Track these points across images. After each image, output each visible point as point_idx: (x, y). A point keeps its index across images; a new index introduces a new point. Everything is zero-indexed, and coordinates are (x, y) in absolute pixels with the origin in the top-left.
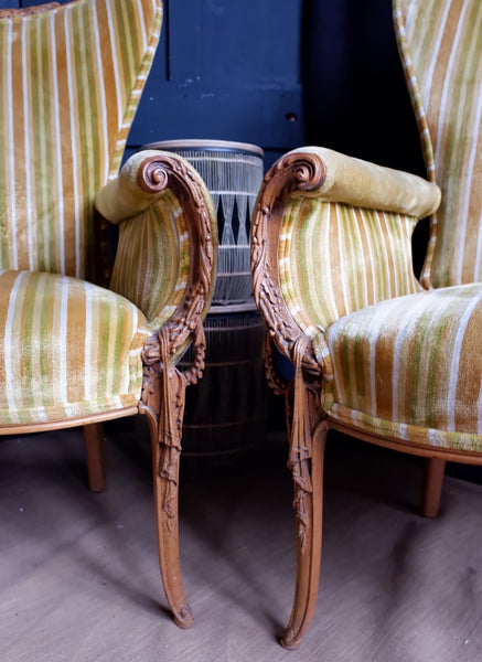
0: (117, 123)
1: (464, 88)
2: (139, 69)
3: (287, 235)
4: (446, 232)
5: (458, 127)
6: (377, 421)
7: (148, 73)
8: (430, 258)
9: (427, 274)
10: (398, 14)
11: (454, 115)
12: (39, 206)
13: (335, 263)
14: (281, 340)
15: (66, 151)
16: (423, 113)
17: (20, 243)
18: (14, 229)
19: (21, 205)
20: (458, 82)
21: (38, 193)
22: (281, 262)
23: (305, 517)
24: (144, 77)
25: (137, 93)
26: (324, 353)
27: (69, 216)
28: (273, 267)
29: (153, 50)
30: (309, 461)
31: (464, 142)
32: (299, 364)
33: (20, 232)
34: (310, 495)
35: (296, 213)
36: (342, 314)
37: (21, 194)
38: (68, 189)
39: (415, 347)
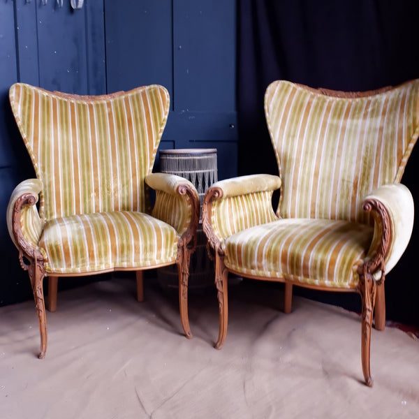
0: (152, 147)
1: (290, 139)
2: (161, 125)
3: (214, 209)
4: (285, 195)
5: (288, 154)
6: (238, 268)
7: (164, 126)
8: (279, 205)
9: (278, 211)
10: (266, 107)
11: (287, 149)
12: (122, 182)
13: (231, 216)
14: (211, 243)
15: (133, 159)
16: (275, 147)
17: (115, 197)
18: (113, 192)
19: (115, 182)
20: (288, 136)
21: (122, 177)
22: (212, 218)
23: (221, 301)
24: (163, 128)
25: (161, 134)
26: (224, 247)
27: (135, 186)
28: (209, 220)
29: (166, 117)
30: (222, 282)
31: (291, 160)
32: (217, 250)
33: (115, 193)
34: (223, 293)
35: (216, 203)
36: (234, 233)
37: (115, 178)
38: (134, 175)
39: (247, 247)
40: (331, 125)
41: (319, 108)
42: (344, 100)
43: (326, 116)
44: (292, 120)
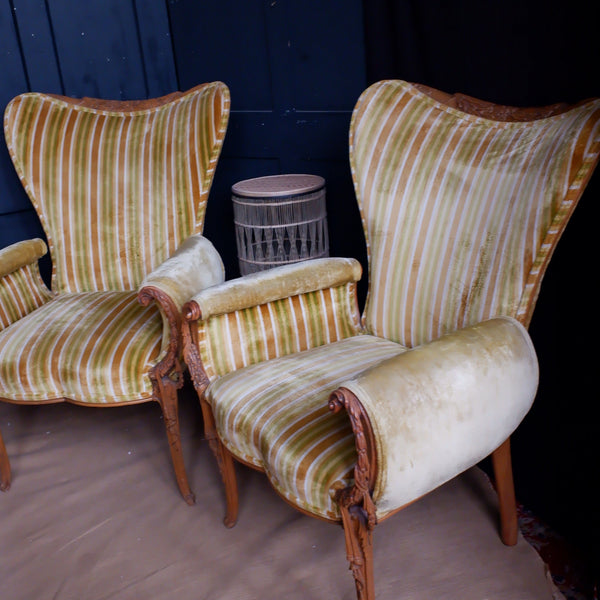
0: (198, 191)
1: (382, 196)
2: (211, 156)
3: (202, 330)
4: (371, 292)
7: (217, 157)
8: (366, 306)
9: (364, 317)
11: (376, 213)
12: (156, 245)
14: (195, 383)
16: (360, 208)
20: (379, 190)
22: (200, 343)
24: (214, 160)
25: (211, 171)
28: (196, 346)
29: (219, 141)
31: (380, 232)
40: (451, 175)
41: (440, 137)
42: (488, 122)
43: (448, 155)
44: (387, 161)
